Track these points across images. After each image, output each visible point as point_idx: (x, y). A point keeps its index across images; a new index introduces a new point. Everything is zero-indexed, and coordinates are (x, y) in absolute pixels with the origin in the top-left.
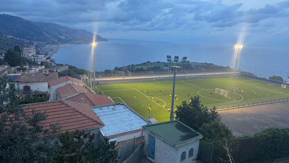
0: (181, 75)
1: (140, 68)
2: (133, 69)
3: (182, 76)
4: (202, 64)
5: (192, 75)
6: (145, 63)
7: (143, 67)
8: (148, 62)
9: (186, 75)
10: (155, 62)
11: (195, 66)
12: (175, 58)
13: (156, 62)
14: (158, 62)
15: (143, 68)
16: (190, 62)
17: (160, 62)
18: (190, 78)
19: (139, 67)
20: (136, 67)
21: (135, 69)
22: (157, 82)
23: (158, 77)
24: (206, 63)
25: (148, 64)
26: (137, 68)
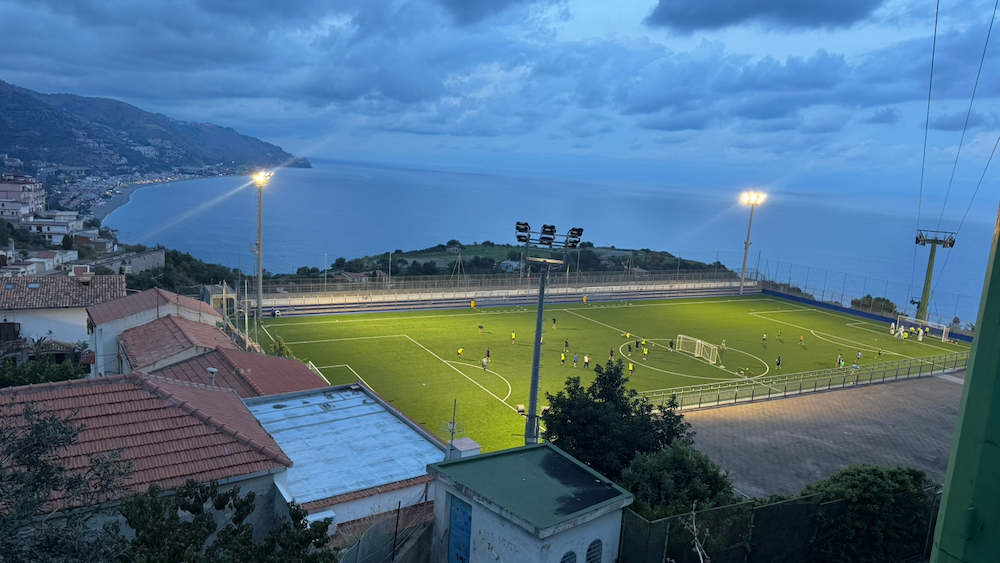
0: (563, 291)
1: (425, 264)
2: (399, 265)
3: (567, 294)
4: (635, 253)
5: (601, 289)
6: (441, 248)
7: (435, 259)
8: (453, 243)
9: (580, 290)
10: (475, 243)
11: (612, 259)
12: (544, 232)
13: (480, 243)
14: (487, 244)
15: (433, 263)
16: (595, 246)
17: (493, 244)
18: (594, 299)
19: (422, 261)
20: (410, 261)
21: (405, 266)
22: (484, 313)
23: (487, 294)
24: (647, 251)
25: (451, 250)
26: (414, 262)
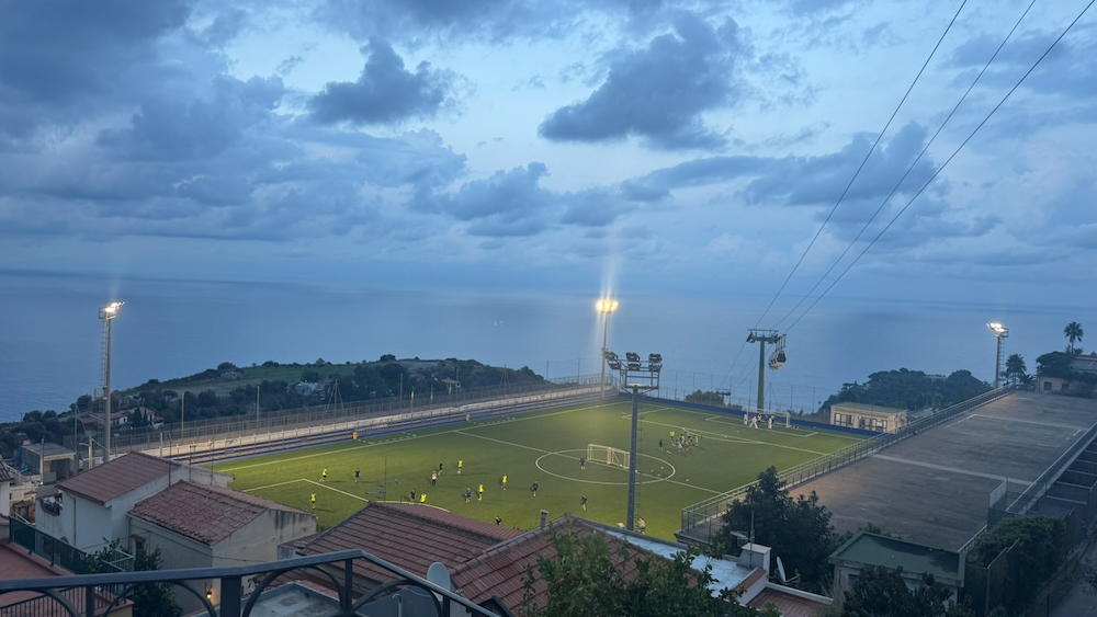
0: (445, 411)
1: (201, 395)
2: (167, 398)
3: (450, 414)
6: (209, 374)
7: (211, 388)
8: (225, 367)
9: (462, 409)
10: (254, 364)
13: (260, 364)
14: (269, 364)
15: (211, 393)
16: (397, 358)
17: (276, 365)
19: (196, 391)
20: (181, 393)
21: (174, 399)
23: (368, 422)
24: (454, 360)
25: (226, 374)
26: (187, 394)
